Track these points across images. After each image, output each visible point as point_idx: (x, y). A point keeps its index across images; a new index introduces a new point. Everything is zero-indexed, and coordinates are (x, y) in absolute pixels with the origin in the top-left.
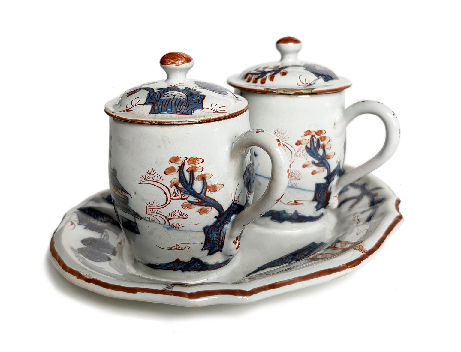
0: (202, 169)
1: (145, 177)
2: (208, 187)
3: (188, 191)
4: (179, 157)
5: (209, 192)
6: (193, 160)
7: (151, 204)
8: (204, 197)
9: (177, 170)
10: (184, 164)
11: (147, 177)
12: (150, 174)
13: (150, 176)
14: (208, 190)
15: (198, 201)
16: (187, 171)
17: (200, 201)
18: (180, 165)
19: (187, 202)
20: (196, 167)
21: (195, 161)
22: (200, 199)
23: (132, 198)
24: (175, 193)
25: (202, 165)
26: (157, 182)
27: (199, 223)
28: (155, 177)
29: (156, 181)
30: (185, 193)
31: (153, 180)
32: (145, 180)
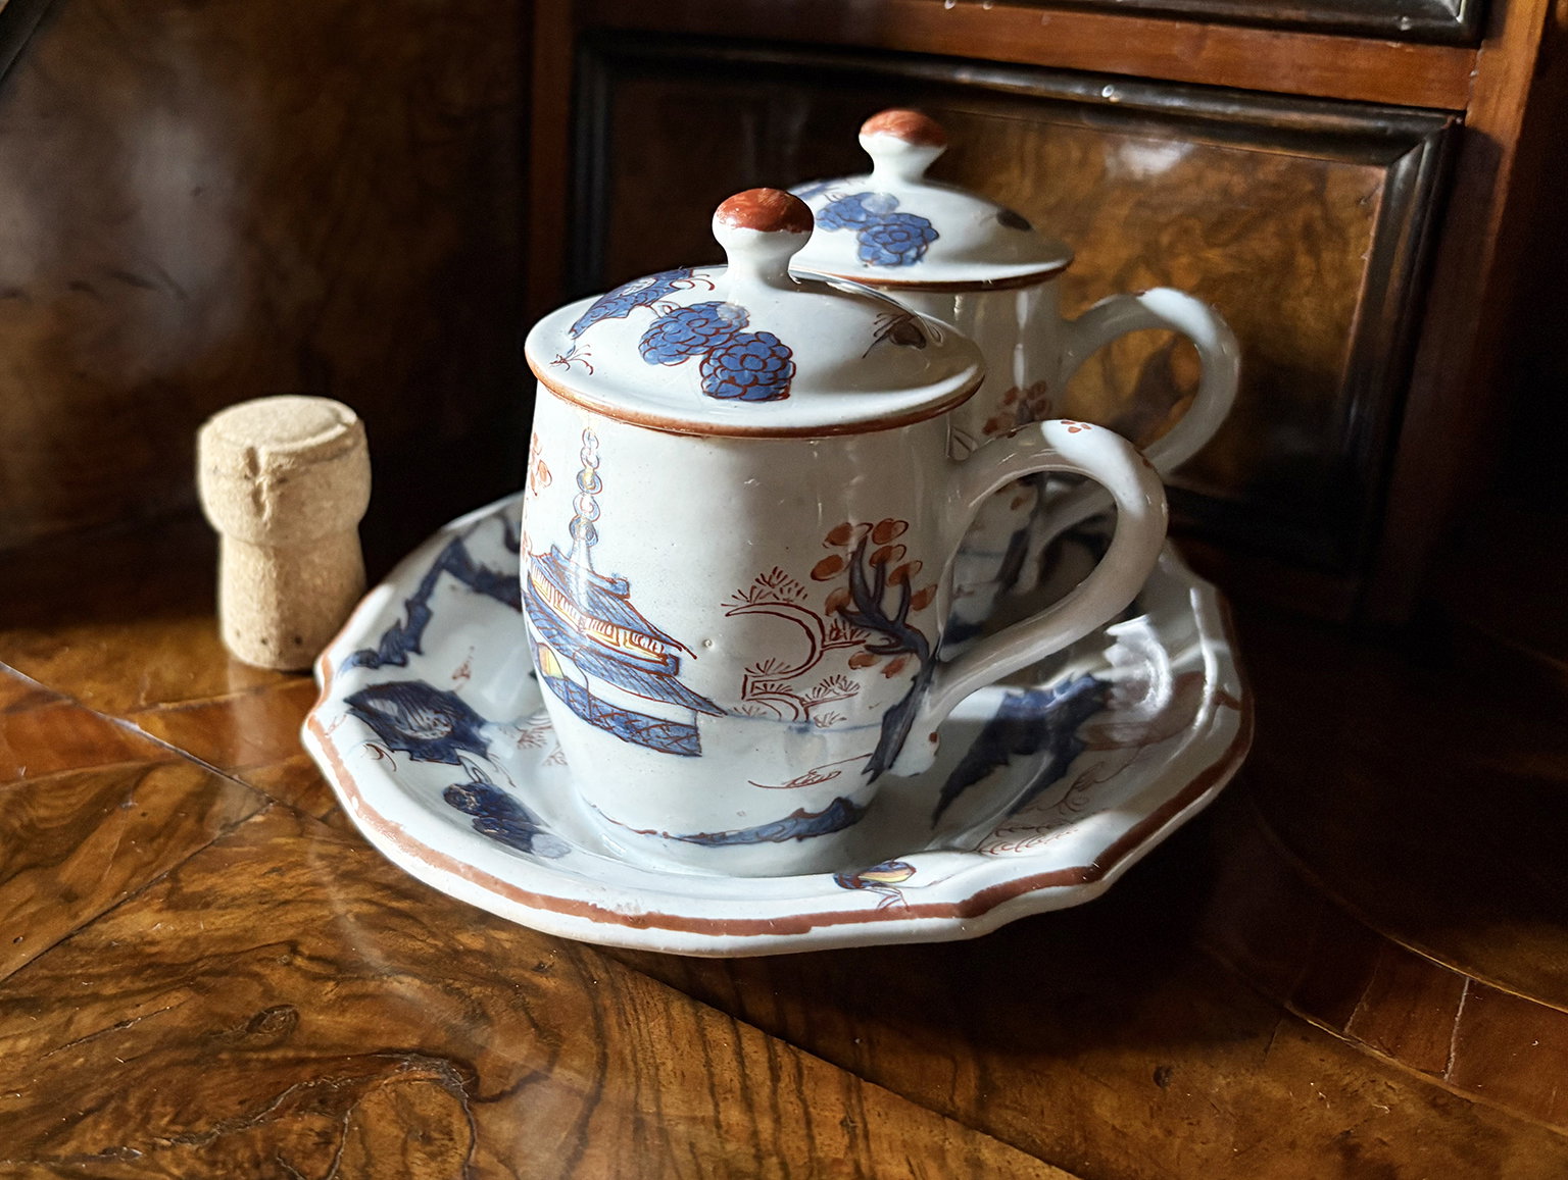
0: (903, 549)
1: (748, 595)
2: (911, 599)
3: (870, 617)
4: (852, 524)
5: (913, 611)
6: (886, 529)
7: (763, 668)
8: (902, 627)
9: (845, 565)
10: (863, 542)
11: (756, 592)
12: (768, 583)
13: (767, 589)
14: (911, 606)
15: (886, 643)
16: (871, 562)
17: (893, 641)
18: (854, 549)
19: (863, 649)
20: (891, 548)
21: (890, 532)
22: (893, 635)
23: (694, 657)
24: (837, 628)
25: (903, 539)
26: (788, 605)
27: (879, 701)
28: (782, 590)
29: (786, 602)
30: (861, 626)
31: (775, 600)
32: (750, 604)
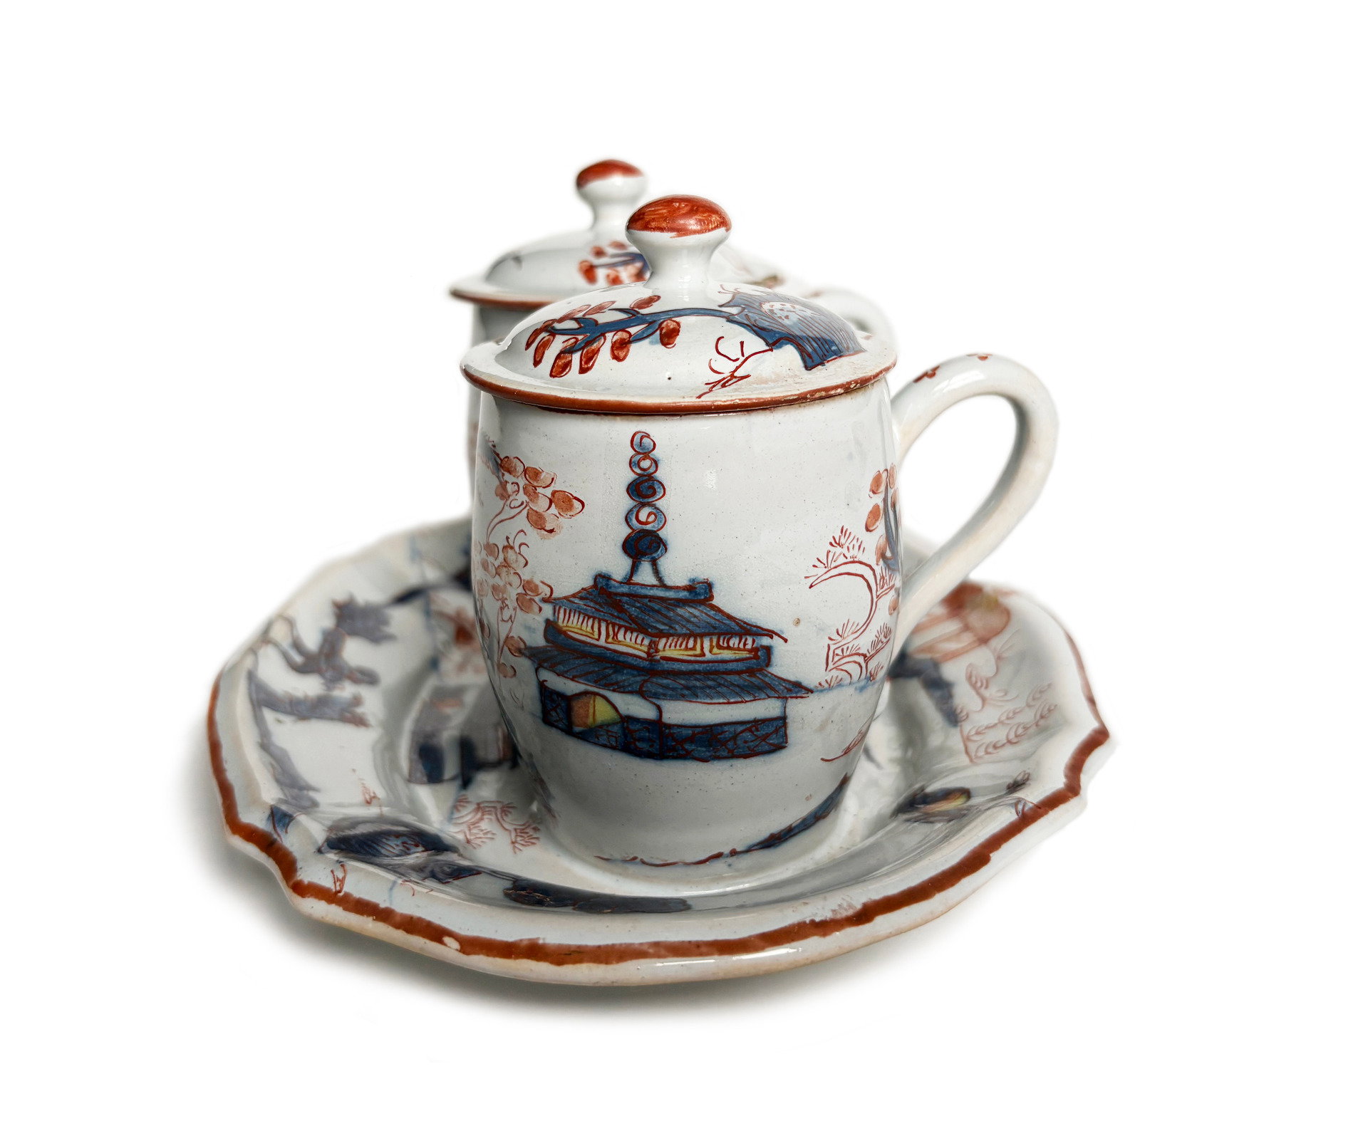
1: (825, 562)
7: (840, 633)
11: (831, 555)
12: (839, 544)
13: (838, 550)
18: (884, 495)
19: (894, 593)
23: (786, 641)
26: (853, 562)
28: (848, 548)
29: (852, 560)
31: (846, 561)
32: (827, 569)
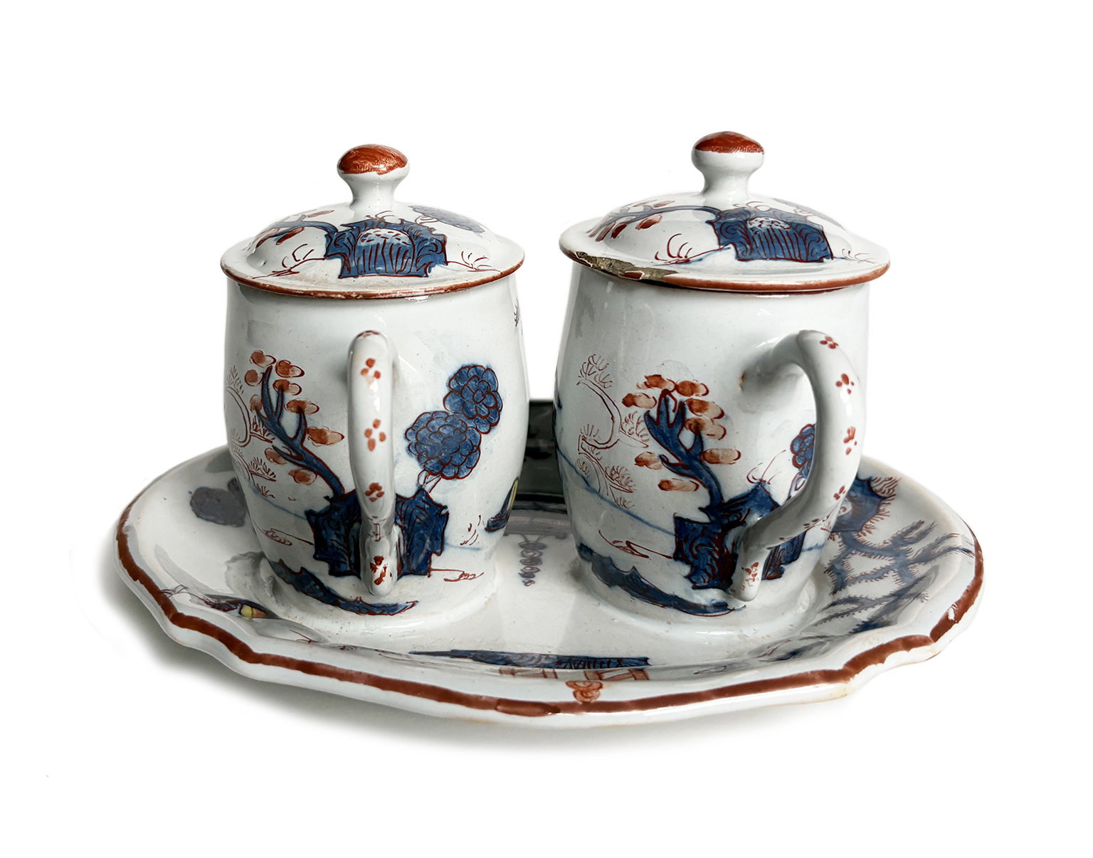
0: (299, 389)
1: (228, 380)
2: (307, 431)
3: (274, 426)
4: (265, 354)
5: (311, 441)
6: (285, 367)
8: (301, 448)
9: (259, 380)
10: (269, 369)
12: (233, 375)
13: (232, 379)
14: (307, 436)
15: (289, 453)
16: (274, 385)
17: (293, 454)
18: (264, 371)
19: (272, 448)
20: (289, 383)
21: (288, 371)
22: (294, 451)
24: (256, 423)
25: (299, 381)
26: (237, 393)
27: (296, 498)
28: (236, 382)
29: (237, 391)
30: (270, 430)
32: (228, 385)
